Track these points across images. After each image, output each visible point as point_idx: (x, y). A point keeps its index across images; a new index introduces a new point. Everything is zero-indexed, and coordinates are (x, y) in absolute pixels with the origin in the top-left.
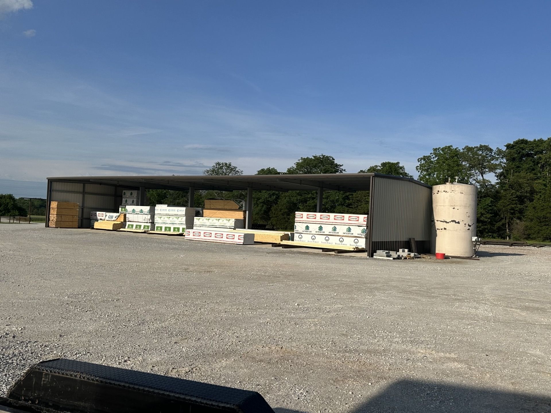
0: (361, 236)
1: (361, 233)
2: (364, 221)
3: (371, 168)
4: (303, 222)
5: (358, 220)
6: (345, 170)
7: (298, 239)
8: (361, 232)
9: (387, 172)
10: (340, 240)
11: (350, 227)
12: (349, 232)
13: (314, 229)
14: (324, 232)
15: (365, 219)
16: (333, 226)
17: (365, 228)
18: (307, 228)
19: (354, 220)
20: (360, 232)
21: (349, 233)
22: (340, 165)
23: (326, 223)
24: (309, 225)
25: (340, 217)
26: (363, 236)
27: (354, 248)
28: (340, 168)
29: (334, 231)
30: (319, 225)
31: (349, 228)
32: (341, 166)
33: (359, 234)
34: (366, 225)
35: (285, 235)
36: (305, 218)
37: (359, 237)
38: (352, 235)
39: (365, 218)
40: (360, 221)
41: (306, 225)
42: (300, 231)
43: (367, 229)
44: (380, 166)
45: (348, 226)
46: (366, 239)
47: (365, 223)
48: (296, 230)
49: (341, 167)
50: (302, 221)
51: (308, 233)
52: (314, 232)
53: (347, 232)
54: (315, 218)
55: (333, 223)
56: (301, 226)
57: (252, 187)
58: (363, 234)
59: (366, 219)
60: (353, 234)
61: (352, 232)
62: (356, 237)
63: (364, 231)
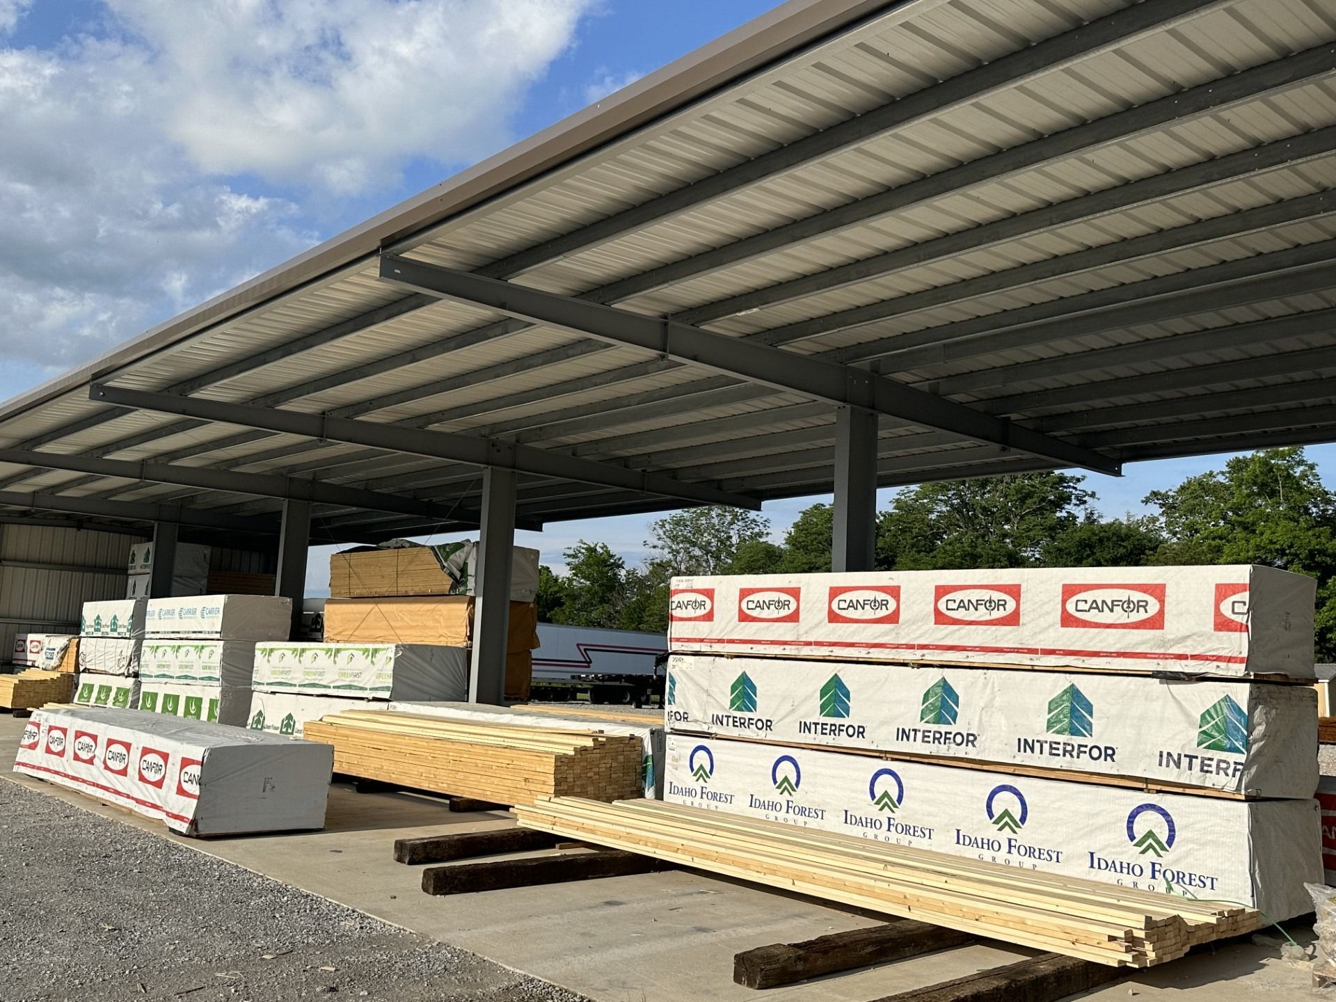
0: (1194, 777)
1: (1202, 752)
2: (1223, 624)
3: (1189, 482)
4: (717, 648)
5: (1156, 622)
6: (1093, 495)
7: (688, 780)
8: (1194, 734)
9: (1255, 483)
10: (997, 810)
11: (1085, 685)
12: (1074, 732)
13: (787, 707)
14: (861, 732)
15: (1226, 608)
16: (933, 676)
17: (1241, 694)
18: (744, 692)
19: (1118, 616)
20: (1185, 738)
21: (1077, 740)
22: (1073, 478)
23: (876, 654)
24: (754, 669)
25: (985, 595)
26: (1228, 783)
27: (1132, 942)
28: (1075, 488)
29: (939, 720)
30: (827, 672)
31: (1074, 692)
32: (1078, 480)
33: (1167, 758)
34: (1249, 662)
35: (599, 745)
36: (725, 623)
37: (1182, 789)
38: (1103, 766)
39: (1223, 591)
40: (1173, 626)
41: (735, 669)
42: (699, 716)
43: (1254, 701)
44: (1223, 473)
45: (1064, 682)
46: (1254, 817)
47: (1239, 644)
48: (674, 708)
49: (1079, 486)
50: (712, 641)
51: (750, 733)
52: (787, 731)
53: (1052, 737)
54: (794, 617)
55: (931, 656)
56: (705, 684)
57: (513, 467)
58: (1217, 755)
59: (1238, 607)
60: (1109, 753)
61: (1100, 735)
62: (1144, 784)
63: (1226, 729)
